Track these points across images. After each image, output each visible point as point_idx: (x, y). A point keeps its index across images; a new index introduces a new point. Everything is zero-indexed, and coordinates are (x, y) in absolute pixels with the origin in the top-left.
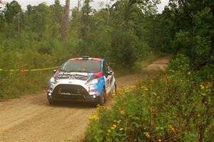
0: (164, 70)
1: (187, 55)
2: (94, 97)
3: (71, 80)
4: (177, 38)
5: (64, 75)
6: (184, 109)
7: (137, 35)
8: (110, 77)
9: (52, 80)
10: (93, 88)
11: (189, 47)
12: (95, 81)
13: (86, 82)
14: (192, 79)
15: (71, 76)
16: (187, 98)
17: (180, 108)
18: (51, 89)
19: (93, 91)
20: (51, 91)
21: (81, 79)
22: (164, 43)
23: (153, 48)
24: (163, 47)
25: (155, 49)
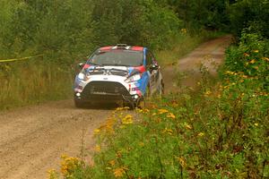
0: (213, 70)
2: (136, 97)
3: (107, 76)
5: (95, 69)
8: (155, 72)
9: (81, 76)
10: (134, 86)
12: (137, 77)
13: (125, 78)
15: (106, 70)
17: (251, 159)
18: (80, 88)
19: (135, 89)
20: (80, 91)
21: (118, 74)
22: (212, 10)
23: (187, 20)
24: (210, 18)
25: (190, 22)
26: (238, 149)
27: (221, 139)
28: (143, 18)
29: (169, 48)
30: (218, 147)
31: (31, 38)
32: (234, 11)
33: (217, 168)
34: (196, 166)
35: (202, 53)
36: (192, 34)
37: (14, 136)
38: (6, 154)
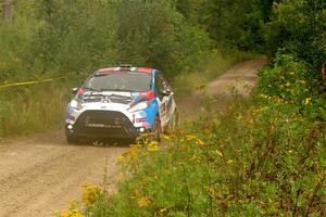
0: (246, 94)
1: (302, 56)
2: (142, 130)
3: (105, 104)
4: (276, 16)
5: (92, 95)
6: (294, 189)
7: (179, 9)
8: (166, 99)
10: (140, 117)
11: (305, 38)
12: (144, 105)
13: (128, 106)
14: (313, 115)
15: (105, 97)
16: (302, 162)
19: (140, 120)
20: (72, 122)
22: (245, 29)
23: (219, 40)
24: (243, 38)
25: (222, 42)
26: (271, 178)
27: (253, 167)
28: (171, 38)
29: (200, 70)
30: (250, 175)
31: (52, 59)
32: (269, 30)
33: (249, 197)
34: (225, 196)
35: (235, 75)
36: (224, 55)
37: (34, 163)
38: (25, 182)
